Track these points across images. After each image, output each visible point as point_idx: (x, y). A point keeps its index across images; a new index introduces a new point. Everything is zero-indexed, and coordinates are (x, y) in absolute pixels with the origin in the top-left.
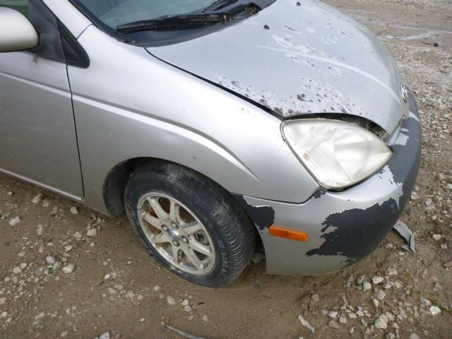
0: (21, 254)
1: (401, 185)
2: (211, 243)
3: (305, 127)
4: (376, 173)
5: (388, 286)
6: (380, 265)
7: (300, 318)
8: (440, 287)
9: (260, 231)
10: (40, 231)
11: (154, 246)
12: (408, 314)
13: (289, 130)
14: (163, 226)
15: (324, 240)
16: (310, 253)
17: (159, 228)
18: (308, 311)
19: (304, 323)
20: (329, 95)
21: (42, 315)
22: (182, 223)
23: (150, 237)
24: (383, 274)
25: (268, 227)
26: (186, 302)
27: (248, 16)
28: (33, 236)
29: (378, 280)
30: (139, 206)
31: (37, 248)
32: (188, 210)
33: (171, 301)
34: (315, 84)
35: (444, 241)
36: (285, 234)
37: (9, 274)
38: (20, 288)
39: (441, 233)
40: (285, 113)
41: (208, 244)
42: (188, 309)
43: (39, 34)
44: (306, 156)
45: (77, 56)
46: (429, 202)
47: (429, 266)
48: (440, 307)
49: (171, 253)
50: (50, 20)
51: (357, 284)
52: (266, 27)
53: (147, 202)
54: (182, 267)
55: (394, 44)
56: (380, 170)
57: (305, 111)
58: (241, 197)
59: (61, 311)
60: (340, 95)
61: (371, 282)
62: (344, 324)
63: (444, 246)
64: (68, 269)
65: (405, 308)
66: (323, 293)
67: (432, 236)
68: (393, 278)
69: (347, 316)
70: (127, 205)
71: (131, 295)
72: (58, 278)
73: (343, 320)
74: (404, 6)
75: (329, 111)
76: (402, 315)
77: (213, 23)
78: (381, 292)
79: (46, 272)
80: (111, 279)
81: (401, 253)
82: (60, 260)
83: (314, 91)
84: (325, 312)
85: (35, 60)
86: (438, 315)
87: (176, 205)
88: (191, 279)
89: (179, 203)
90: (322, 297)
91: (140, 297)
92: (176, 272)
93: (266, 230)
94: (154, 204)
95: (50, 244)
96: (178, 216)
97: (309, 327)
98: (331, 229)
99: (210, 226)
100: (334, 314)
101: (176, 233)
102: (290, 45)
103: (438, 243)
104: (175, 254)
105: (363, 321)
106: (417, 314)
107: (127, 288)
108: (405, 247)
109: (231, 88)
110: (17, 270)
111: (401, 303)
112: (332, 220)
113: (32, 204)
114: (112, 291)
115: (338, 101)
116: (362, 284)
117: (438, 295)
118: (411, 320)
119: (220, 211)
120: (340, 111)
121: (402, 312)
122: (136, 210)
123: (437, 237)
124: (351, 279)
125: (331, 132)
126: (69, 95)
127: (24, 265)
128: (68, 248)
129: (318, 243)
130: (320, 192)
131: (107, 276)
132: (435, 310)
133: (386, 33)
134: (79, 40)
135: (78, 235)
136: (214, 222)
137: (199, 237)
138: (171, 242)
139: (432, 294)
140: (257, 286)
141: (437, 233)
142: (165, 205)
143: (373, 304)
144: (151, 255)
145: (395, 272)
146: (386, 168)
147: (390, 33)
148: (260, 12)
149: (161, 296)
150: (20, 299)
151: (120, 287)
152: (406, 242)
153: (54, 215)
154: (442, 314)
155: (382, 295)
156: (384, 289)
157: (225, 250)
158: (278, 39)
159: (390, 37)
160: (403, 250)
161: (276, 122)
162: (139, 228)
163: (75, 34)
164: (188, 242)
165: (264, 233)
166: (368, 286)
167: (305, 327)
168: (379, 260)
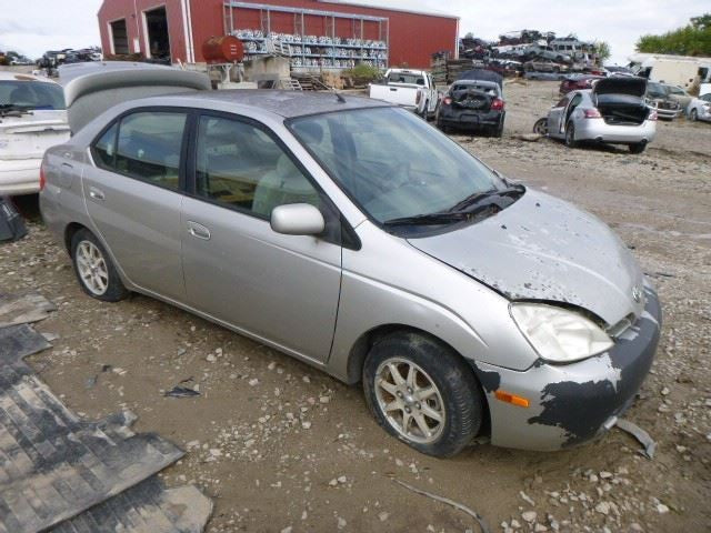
0: (264, 409)
1: (619, 371)
2: (443, 407)
3: (530, 309)
4: (594, 356)
5: (615, 481)
6: (609, 464)
7: (522, 493)
8: (673, 491)
9: (487, 395)
10: (277, 392)
11: (385, 414)
12: (634, 507)
13: (516, 310)
14: (398, 392)
15: (543, 408)
16: (532, 421)
17: (394, 394)
18: (531, 489)
19: (525, 497)
20: (553, 286)
21: (287, 456)
22: (417, 388)
23: (382, 405)
24: (613, 471)
25: (495, 391)
26: (413, 466)
27: (489, 215)
28: (272, 396)
29: (605, 475)
30: (378, 372)
31: (277, 405)
32: (425, 374)
33: (399, 462)
34: (542, 276)
35: (688, 453)
36: (508, 398)
37: (256, 423)
38: (266, 435)
39: (686, 446)
40: (513, 296)
41: (440, 410)
42: (415, 471)
43: (325, 223)
44: (530, 332)
45: (352, 241)
46: (678, 416)
47: (666, 473)
48: (669, 507)
49: (401, 424)
50: (335, 214)
51: (583, 475)
52: (504, 227)
53: (387, 368)
54: (410, 437)
55: (679, 243)
56: (599, 355)
57: (530, 296)
58: (473, 361)
59: (303, 456)
60: (563, 287)
61: (599, 475)
62: (565, 504)
63: (687, 458)
64: (307, 425)
65: (630, 502)
66: (546, 479)
67: (675, 448)
68: (623, 476)
69: (569, 498)
70: (366, 371)
71: (363, 452)
72: (297, 432)
73: (564, 500)
74: (704, 194)
75: (551, 298)
76: (627, 507)
77: (458, 220)
78: (608, 485)
79: (287, 425)
80: (343, 439)
81: (636, 457)
82: (298, 418)
83: (540, 281)
84: (547, 492)
85: (317, 242)
86: (665, 514)
87: (415, 369)
88: (418, 448)
89: (418, 368)
90: (545, 482)
91: (371, 456)
92: (404, 441)
93: (492, 393)
94: (393, 369)
95: (288, 404)
96: (415, 380)
97: (530, 501)
98: (549, 397)
99: (444, 388)
100: (555, 494)
101: (410, 399)
102: (523, 243)
103: (681, 455)
104: (405, 421)
105: (584, 504)
106: (642, 509)
107: (359, 447)
108: (641, 451)
109: (471, 273)
110: (262, 420)
111: (627, 498)
112: (550, 388)
113: (267, 369)
114: (346, 447)
115: (560, 291)
116: (589, 477)
117: (670, 498)
118: (636, 513)
119: (454, 375)
120: (561, 300)
121: (627, 504)
122: (374, 376)
123: (681, 448)
124: (578, 470)
125: (552, 316)
126: (339, 270)
127: (268, 417)
128: (304, 409)
129: (538, 411)
130: (540, 362)
131: (341, 436)
132: (662, 509)
133: (672, 228)
134: (356, 230)
135: (312, 400)
136: (448, 384)
137: (432, 403)
138: (403, 409)
139: (662, 496)
140: (483, 464)
141: (680, 445)
142: (404, 370)
143: (597, 493)
144: (380, 424)
145: (626, 471)
146: (606, 356)
147: (677, 229)
148: (501, 213)
149: (391, 458)
150: (266, 443)
151: (353, 446)
152: (644, 447)
153: (287, 382)
154: (670, 513)
155: (608, 487)
156: (611, 483)
157: (455, 412)
158: (514, 238)
159: (676, 234)
160: (639, 454)
161: (506, 302)
162: (373, 395)
163: (353, 225)
164: (420, 408)
165: (491, 396)
166: (594, 478)
167: (526, 501)
168: (611, 460)
